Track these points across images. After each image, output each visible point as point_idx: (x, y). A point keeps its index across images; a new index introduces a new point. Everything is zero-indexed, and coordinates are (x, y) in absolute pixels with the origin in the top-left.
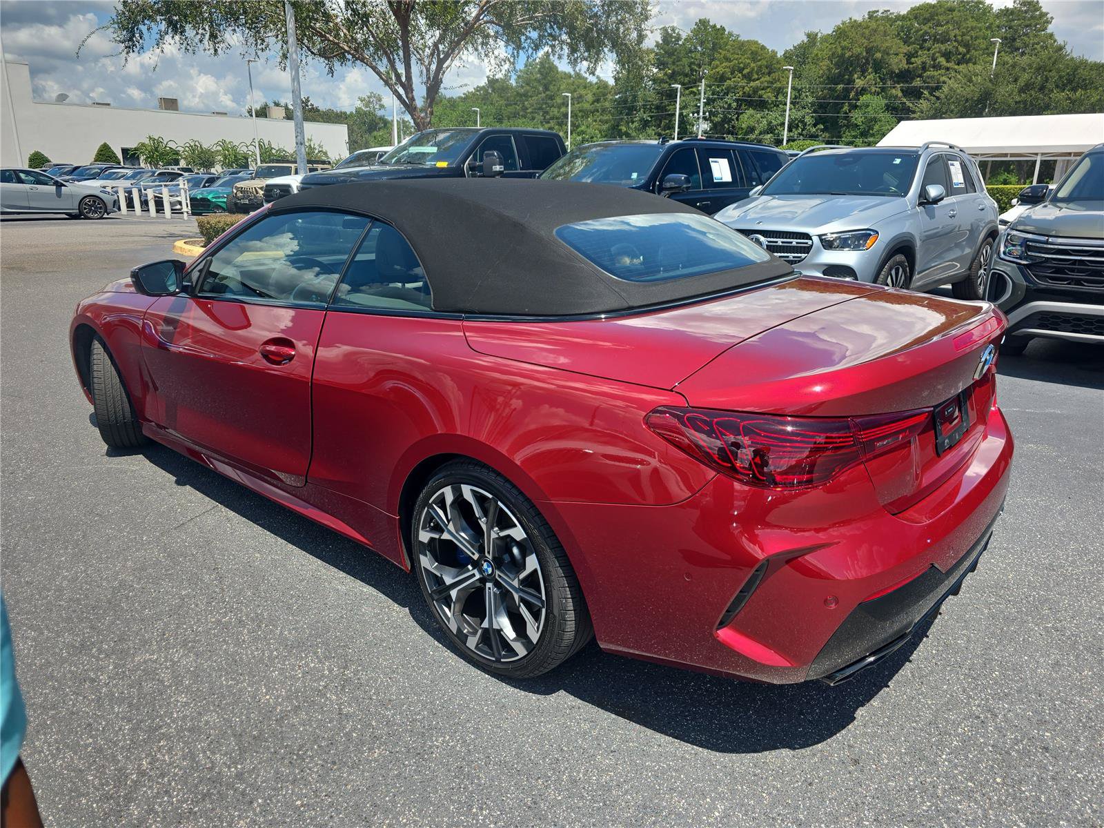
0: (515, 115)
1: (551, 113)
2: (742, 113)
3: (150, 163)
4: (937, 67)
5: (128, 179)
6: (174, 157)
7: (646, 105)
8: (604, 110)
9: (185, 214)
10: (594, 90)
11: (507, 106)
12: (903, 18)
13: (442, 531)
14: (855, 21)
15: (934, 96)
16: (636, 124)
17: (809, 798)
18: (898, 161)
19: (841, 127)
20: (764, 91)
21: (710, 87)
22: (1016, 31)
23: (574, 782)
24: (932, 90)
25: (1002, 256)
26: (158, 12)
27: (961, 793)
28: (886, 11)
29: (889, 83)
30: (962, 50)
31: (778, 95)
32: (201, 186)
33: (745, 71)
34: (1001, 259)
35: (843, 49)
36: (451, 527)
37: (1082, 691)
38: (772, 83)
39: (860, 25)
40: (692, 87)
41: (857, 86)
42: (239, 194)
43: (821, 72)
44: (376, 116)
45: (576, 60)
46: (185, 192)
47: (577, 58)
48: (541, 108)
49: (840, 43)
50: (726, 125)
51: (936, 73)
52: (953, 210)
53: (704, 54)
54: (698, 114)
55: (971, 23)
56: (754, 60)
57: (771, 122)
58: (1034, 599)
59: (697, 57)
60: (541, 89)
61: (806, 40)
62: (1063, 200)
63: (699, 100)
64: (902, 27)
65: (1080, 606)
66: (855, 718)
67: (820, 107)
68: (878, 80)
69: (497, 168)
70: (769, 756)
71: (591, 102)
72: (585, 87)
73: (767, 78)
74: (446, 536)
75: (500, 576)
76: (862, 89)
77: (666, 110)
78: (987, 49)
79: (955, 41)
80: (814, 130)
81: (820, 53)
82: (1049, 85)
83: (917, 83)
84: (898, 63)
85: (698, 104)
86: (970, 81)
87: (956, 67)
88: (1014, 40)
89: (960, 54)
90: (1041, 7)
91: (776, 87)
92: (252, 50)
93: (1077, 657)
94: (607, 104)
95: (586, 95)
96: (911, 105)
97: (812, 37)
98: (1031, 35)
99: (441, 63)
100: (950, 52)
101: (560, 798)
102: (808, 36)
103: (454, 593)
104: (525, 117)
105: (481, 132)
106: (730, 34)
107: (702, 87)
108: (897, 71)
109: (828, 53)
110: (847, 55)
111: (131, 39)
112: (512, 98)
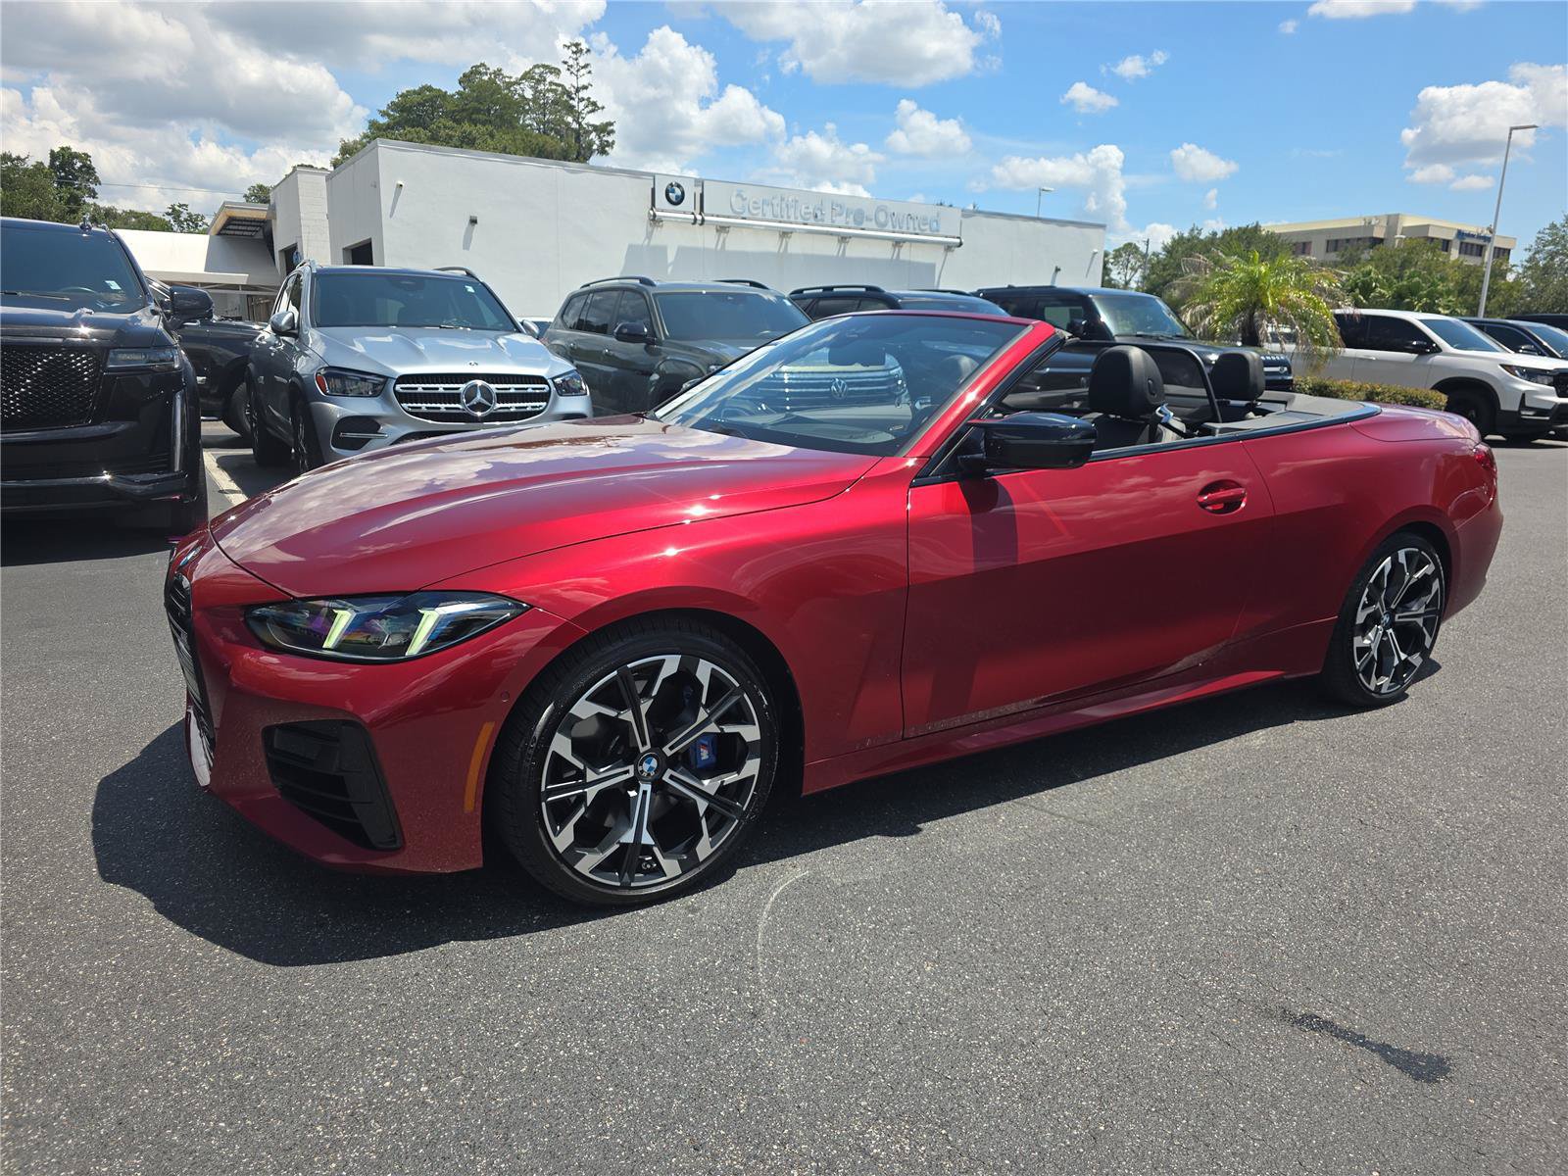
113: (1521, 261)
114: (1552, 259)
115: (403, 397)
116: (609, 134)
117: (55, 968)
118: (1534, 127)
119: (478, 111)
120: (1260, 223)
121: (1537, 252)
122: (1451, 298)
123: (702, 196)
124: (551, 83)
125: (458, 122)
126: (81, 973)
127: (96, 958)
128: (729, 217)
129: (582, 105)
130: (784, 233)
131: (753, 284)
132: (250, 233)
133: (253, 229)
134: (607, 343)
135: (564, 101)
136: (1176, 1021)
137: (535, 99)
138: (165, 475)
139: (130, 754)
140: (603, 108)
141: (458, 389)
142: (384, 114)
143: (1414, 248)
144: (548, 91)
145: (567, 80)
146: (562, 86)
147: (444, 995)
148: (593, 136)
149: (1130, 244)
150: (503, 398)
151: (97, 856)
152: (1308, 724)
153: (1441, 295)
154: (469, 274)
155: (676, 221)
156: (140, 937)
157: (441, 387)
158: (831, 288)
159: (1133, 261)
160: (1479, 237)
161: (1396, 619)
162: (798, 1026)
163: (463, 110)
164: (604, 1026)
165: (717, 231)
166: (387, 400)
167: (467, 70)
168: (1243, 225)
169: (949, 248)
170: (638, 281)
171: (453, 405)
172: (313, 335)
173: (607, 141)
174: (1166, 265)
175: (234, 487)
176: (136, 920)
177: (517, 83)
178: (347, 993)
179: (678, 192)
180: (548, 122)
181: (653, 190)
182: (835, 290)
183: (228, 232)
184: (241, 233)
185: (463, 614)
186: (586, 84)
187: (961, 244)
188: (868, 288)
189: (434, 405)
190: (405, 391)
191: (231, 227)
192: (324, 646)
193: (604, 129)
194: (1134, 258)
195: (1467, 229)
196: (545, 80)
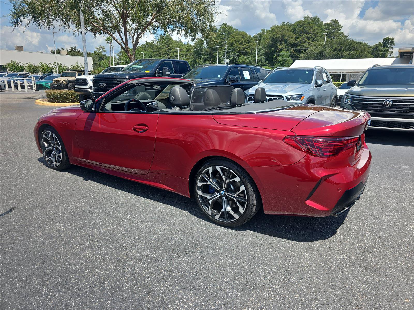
0: (157, 55)
1: (170, 55)
2: (240, 57)
3: (12, 71)
4: (305, 42)
5: (6, 77)
6: (22, 69)
7: (205, 53)
8: (190, 55)
9: (34, 90)
10: (186, 47)
11: (153, 52)
12: (294, 25)
13: (207, 182)
14: (277, 26)
15: (306, 52)
16: (202, 60)
17: (331, 251)
18: (307, 72)
19: (274, 62)
20: (247, 49)
21: (228, 47)
22: (331, 31)
23: (262, 251)
24: (305, 50)
25: (345, 102)
26: (29, 13)
27: (372, 247)
28: (287, 23)
29: (290, 48)
30: (313, 36)
31: (252, 50)
32: (38, 80)
33: (240, 42)
34: (345, 103)
35: (273, 35)
36: (211, 180)
37: (397, 222)
38: (250, 46)
39: (279, 27)
40: (221, 47)
41: (279, 48)
42: (56, 83)
43: (266, 43)
44: (102, 55)
45: (187, 36)
46: (34, 81)
47: (188, 35)
48: (166, 53)
49: (272, 33)
50: (234, 61)
51: (305, 44)
52: (325, 89)
53: (225, 35)
54: (225, 57)
55: (316, 27)
56: (243, 38)
57: (250, 60)
58: (376, 200)
59: (223, 37)
60: (166, 46)
61: (261, 31)
62: (361, 85)
63: (225, 52)
64: (293, 28)
65: (390, 201)
66: (337, 232)
67: (267, 55)
68: (286, 46)
69: (168, 73)
70: (316, 242)
71: (185, 51)
72: (183, 46)
73: (248, 44)
74: (208, 183)
75: (228, 194)
76: (281, 49)
77: (213, 55)
78: (322, 36)
79: (311, 34)
80: (265, 63)
81: (266, 36)
82: (342, 49)
83: (299, 47)
84: (292, 41)
85: (225, 53)
86: (317, 47)
87: (312, 42)
88: (330, 34)
89: (313, 38)
90: (339, 23)
91: (251, 48)
92: (63, 28)
93: (393, 213)
94: (191, 53)
95: (183, 49)
96: (298, 55)
97: (263, 31)
98: (336, 32)
99: (138, 35)
100: (309, 37)
101: (260, 256)
102: (262, 30)
103: (210, 202)
104: (160, 56)
105: (161, 60)
106: (235, 29)
107: (226, 47)
108: (292, 43)
109: (268, 37)
110: (275, 37)
111: (16, 22)
112: (156, 49)
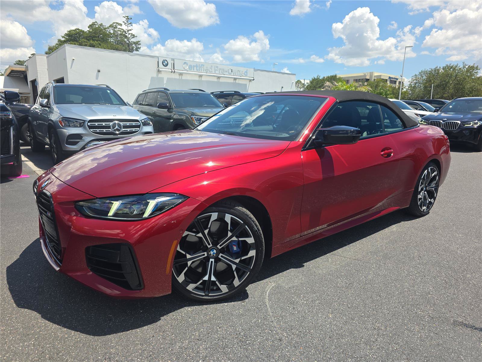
113: (407, 85)
114: (416, 84)
115: (90, 127)
116: (139, 45)
117: (9, 347)
118: (412, 46)
119: (95, 37)
120: (337, 74)
121: (412, 82)
122: (391, 95)
123: (174, 64)
124: (119, 28)
125: (88, 40)
126: (20, 348)
127: (25, 341)
128: (182, 71)
129: (129, 36)
130: (200, 76)
131: (200, 90)
132: (18, 76)
133: (20, 74)
134: (155, 109)
135: (124, 35)
136: (417, 327)
137: (114, 34)
138: (8, 156)
139: (16, 257)
140: (137, 37)
141: (110, 124)
142: (63, 37)
143: (379, 82)
144: (118, 31)
145: (124, 27)
146: (123, 29)
147: (166, 344)
148: (134, 45)
149: (299, 80)
150: (125, 127)
151: (14, 299)
152: (406, 222)
153: (389, 95)
154: (107, 86)
155: (166, 71)
156: (40, 331)
157: (104, 124)
158: (223, 92)
159: (300, 85)
160: (395, 78)
161: (427, 189)
162: (297, 342)
163: (90, 36)
164: (230, 350)
165: (179, 75)
166: (85, 128)
167: (91, 24)
168: (332, 75)
169: (250, 81)
170: (163, 89)
171: (108, 130)
172: (55, 107)
173: (138, 47)
174: (311, 86)
175: (27, 159)
176: (37, 324)
177: (108, 28)
178: (128, 346)
179: (166, 62)
180: (119, 41)
181: (158, 62)
182: (224, 92)
183: (11, 75)
184: (15, 75)
185: (163, 201)
186: (131, 29)
187: (254, 80)
188: (235, 92)
189: (101, 130)
190: (91, 125)
191: (12, 73)
192: (108, 215)
193: (137, 43)
194: (300, 84)
195: (391, 76)
196: (117, 27)
